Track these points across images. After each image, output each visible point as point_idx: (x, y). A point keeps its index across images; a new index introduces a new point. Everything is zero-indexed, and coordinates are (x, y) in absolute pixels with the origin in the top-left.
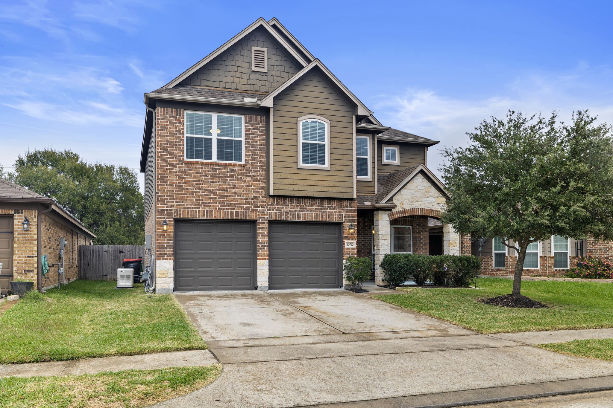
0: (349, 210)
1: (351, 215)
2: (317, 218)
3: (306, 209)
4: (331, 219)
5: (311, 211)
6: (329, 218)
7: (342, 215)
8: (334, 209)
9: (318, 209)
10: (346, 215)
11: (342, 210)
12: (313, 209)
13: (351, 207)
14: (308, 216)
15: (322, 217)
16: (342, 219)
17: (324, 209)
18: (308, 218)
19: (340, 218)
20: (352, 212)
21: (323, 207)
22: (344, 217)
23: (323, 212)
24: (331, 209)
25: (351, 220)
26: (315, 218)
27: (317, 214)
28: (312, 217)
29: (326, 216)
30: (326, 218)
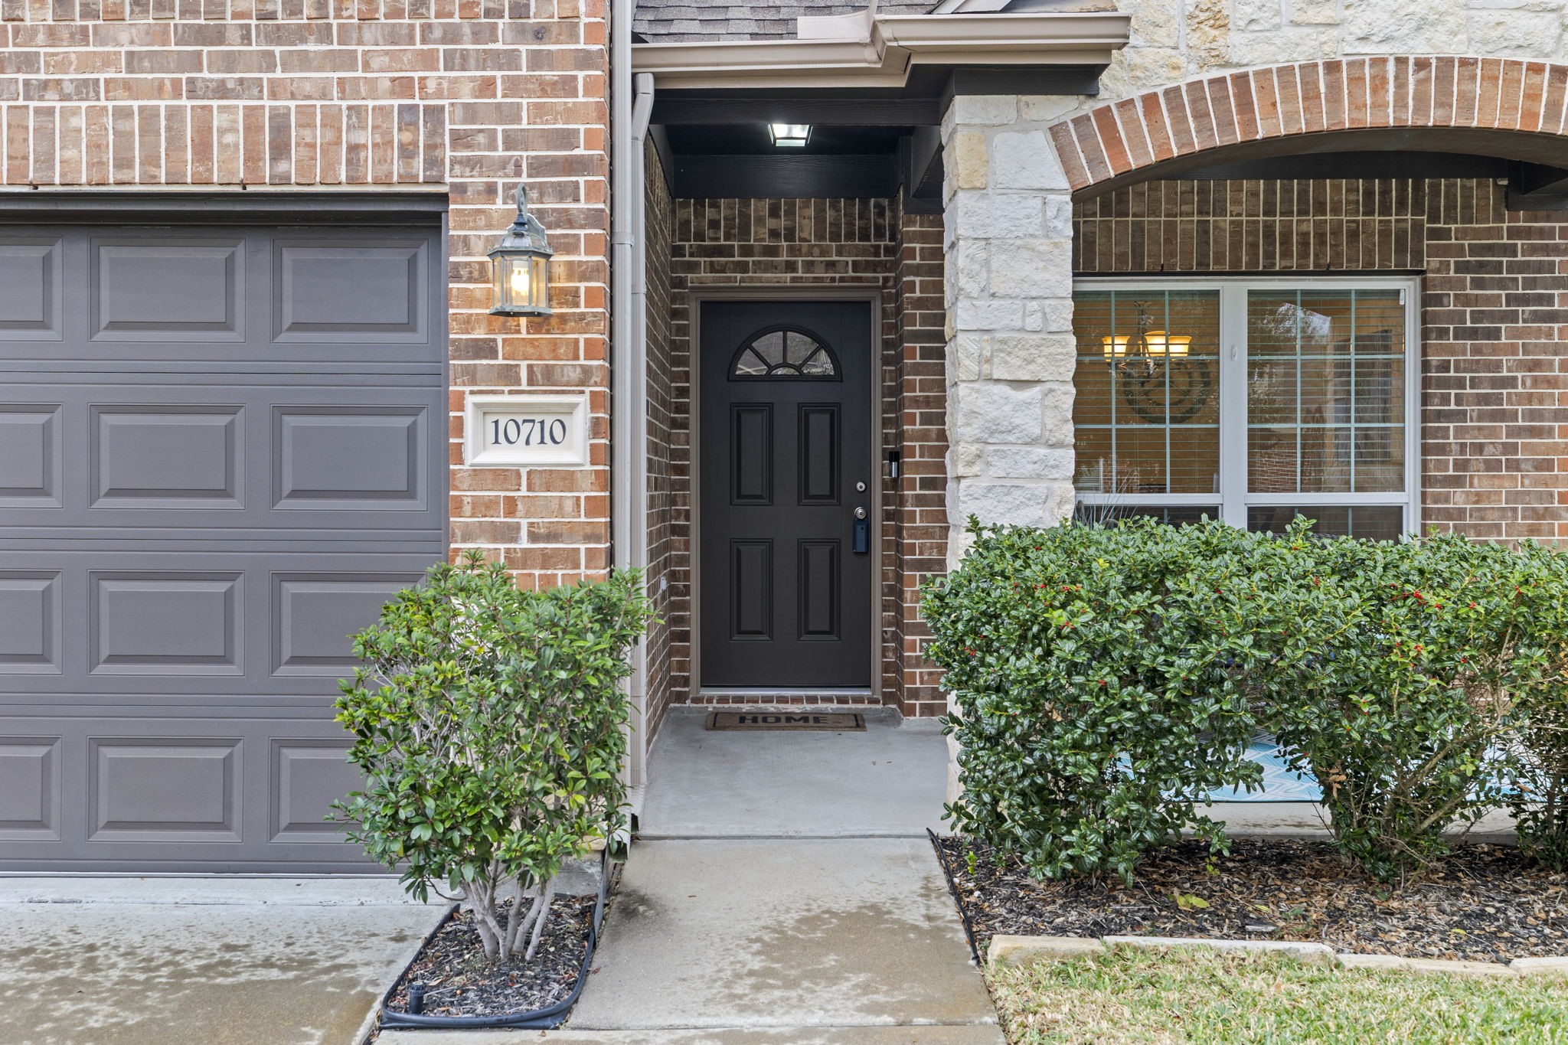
0: (509, 60)
1: (539, 111)
2: (151, 160)
3: (28, 62)
4: (305, 166)
5: (85, 88)
6: (280, 150)
7: (434, 114)
8: (348, 60)
9: (159, 61)
10: (471, 113)
11: (428, 61)
12: (108, 61)
13: (540, 33)
14: (45, 134)
15: (203, 149)
16: (433, 162)
17: (230, 62)
18: (46, 160)
19: (407, 152)
20: (545, 88)
21: (218, 36)
22: (458, 139)
23: (221, 91)
24: (304, 61)
25: (538, 167)
26: (124, 163)
27: (149, 116)
28: (96, 146)
29: (252, 128)
30: (252, 158)
